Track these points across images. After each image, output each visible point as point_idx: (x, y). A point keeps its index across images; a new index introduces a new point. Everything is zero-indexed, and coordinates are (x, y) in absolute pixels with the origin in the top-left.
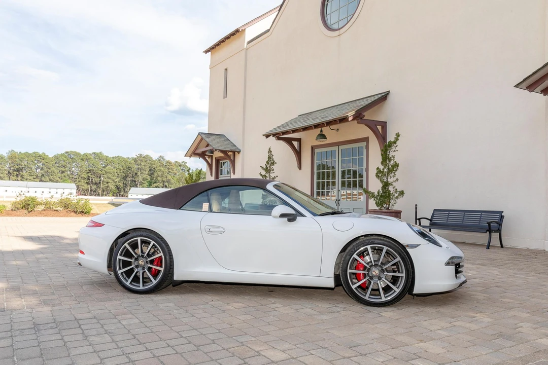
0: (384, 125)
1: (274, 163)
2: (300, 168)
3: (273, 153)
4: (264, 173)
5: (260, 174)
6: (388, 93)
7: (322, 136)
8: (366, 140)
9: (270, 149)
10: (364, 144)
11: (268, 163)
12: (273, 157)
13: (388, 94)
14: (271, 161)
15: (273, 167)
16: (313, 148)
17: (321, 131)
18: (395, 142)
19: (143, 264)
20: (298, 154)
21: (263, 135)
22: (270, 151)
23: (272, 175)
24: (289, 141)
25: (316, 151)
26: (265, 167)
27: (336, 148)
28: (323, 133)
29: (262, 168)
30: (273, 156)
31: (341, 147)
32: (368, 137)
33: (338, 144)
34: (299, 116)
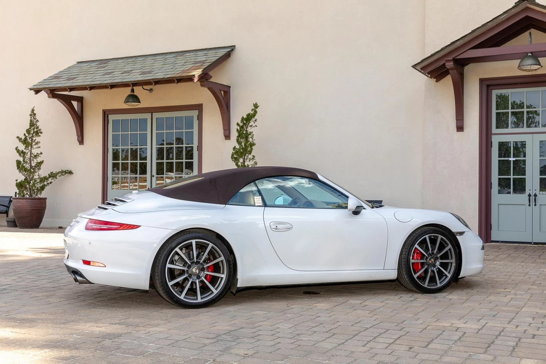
0: (227, 90)
1: (38, 133)
2: (81, 142)
3: (37, 117)
4: (22, 147)
5: (16, 149)
6: (233, 48)
7: (134, 98)
8: (199, 107)
9: (33, 110)
10: (195, 113)
11: (28, 131)
12: (38, 124)
13: (233, 50)
14: (34, 129)
15: (37, 139)
16: (106, 114)
17: (133, 91)
18: (254, 115)
19: (197, 271)
20: (79, 118)
21: (31, 89)
22: (33, 114)
23: (35, 151)
24: (67, 101)
25: (112, 118)
26: (23, 138)
27: (148, 116)
28: (135, 94)
29: (20, 139)
30: (38, 121)
31: (156, 115)
32: (202, 104)
33: (152, 110)
34: (78, 63)
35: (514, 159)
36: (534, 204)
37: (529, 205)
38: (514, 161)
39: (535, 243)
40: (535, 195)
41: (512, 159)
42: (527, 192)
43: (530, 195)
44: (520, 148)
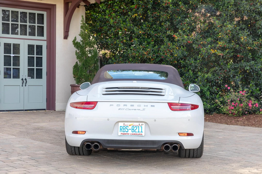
35: (14, 55)
36: (25, 85)
37: (22, 86)
38: (13, 56)
39: (26, 110)
40: (26, 79)
41: (12, 55)
42: (21, 77)
43: (22, 79)
44: (17, 48)
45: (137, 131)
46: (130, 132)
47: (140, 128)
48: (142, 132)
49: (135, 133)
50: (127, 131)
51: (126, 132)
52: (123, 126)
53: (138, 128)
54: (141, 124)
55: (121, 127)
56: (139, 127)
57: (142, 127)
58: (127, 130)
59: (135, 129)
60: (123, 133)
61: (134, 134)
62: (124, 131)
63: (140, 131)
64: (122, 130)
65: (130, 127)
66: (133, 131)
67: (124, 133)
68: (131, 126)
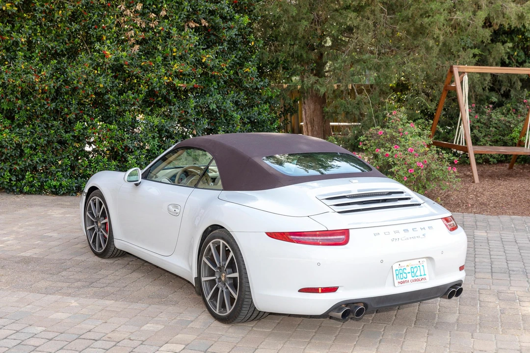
45: (418, 273)
46: (410, 278)
47: (421, 267)
48: (425, 275)
49: (416, 278)
50: (406, 277)
51: (404, 280)
52: (398, 269)
53: (418, 268)
54: (420, 260)
55: (397, 271)
56: (419, 266)
57: (423, 266)
58: (405, 275)
59: (415, 272)
60: (400, 280)
61: (416, 280)
62: (402, 278)
63: (422, 274)
64: (399, 275)
65: (408, 270)
66: (413, 276)
67: (402, 280)
68: (410, 267)
